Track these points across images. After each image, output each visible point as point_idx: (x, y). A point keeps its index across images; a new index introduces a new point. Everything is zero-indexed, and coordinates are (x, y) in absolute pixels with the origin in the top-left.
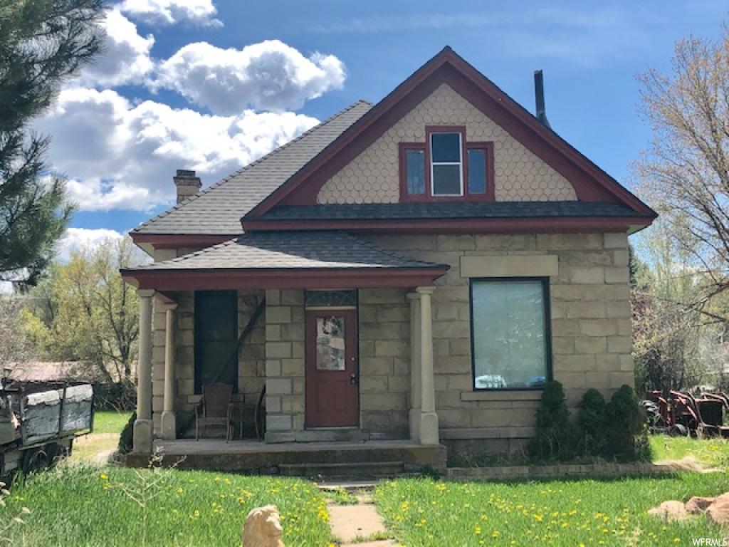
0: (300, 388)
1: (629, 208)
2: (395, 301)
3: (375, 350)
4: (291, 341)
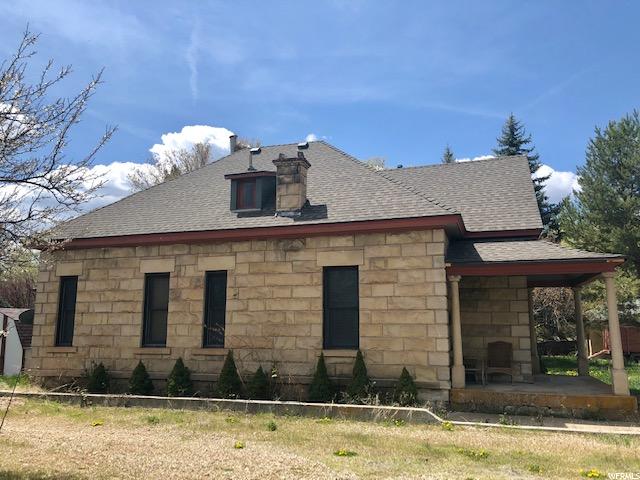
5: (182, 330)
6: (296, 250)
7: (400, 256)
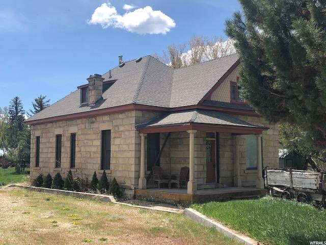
0: (205, 169)
2: (229, 137)
3: (224, 155)
5: (65, 159)
6: (93, 122)
7: (123, 125)
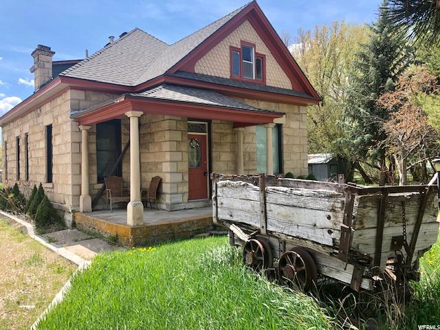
0: (186, 178)
1: (312, 96)
2: (228, 131)
3: (220, 157)
4: (182, 152)
6: (38, 116)
7: (61, 115)
